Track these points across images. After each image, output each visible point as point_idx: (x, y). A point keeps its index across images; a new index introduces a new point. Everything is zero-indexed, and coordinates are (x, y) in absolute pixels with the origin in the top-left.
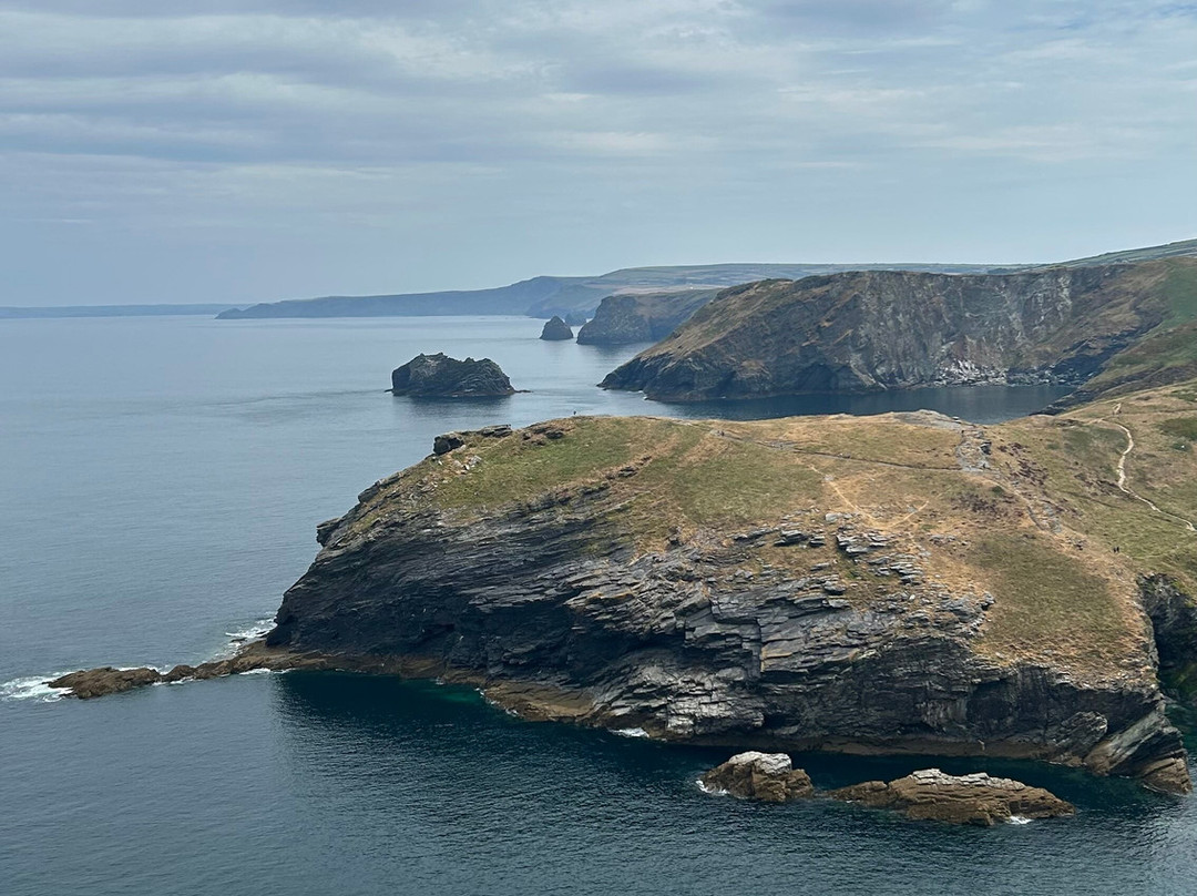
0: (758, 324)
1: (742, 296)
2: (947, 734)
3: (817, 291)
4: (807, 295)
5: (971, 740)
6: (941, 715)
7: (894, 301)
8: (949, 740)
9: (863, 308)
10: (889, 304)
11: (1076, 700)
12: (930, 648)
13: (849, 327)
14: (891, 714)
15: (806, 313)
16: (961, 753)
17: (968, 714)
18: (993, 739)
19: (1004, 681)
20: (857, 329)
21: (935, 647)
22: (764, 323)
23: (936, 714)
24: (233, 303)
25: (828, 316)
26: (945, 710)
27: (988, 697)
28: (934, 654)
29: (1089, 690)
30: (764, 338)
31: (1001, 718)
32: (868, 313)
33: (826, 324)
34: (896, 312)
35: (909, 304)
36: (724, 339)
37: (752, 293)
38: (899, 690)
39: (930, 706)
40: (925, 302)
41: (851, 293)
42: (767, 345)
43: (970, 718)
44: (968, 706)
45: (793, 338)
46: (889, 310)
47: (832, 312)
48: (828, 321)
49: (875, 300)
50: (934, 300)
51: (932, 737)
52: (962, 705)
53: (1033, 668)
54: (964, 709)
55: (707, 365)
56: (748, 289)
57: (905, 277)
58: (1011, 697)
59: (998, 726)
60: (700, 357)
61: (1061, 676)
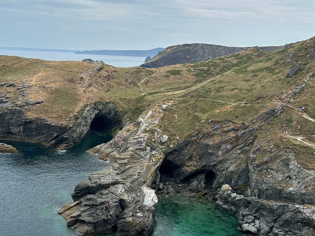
0: (170, 56)
1: (171, 49)
2: (18, 136)
3: (186, 48)
4: (183, 49)
5: (24, 137)
6: (16, 130)
7: (208, 52)
8: (18, 137)
9: (198, 53)
10: (206, 53)
11: (50, 128)
12: (15, 112)
13: (194, 58)
14: (3, 129)
15: (183, 54)
16: (20, 141)
17: (23, 130)
18: (30, 138)
19: (31, 122)
20: (196, 59)
21: (16, 112)
22: (171, 56)
23: (15, 130)
24: (79, 50)
25: (189, 55)
26: (17, 129)
27: (28, 126)
28: (16, 114)
29: (53, 125)
30: (171, 60)
31: (32, 132)
32: (199, 55)
33: (188, 57)
34: (209, 55)
35: (213, 53)
36: (160, 59)
37: (174, 48)
38: (6, 123)
39: (13, 127)
40: (218, 53)
41: (195, 49)
42: (172, 61)
43: (24, 132)
44: (23, 128)
45: (179, 60)
46: (207, 54)
47: (190, 54)
48: (188, 56)
49: (202, 51)
50: (221, 53)
51: (14, 136)
52: (21, 127)
53: (41, 119)
54: (22, 129)
55: (155, 66)
56: (173, 47)
57: (213, 46)
58: (34, 126)
59: (31, 134)
60: (153, 63)
61: (47, 121)
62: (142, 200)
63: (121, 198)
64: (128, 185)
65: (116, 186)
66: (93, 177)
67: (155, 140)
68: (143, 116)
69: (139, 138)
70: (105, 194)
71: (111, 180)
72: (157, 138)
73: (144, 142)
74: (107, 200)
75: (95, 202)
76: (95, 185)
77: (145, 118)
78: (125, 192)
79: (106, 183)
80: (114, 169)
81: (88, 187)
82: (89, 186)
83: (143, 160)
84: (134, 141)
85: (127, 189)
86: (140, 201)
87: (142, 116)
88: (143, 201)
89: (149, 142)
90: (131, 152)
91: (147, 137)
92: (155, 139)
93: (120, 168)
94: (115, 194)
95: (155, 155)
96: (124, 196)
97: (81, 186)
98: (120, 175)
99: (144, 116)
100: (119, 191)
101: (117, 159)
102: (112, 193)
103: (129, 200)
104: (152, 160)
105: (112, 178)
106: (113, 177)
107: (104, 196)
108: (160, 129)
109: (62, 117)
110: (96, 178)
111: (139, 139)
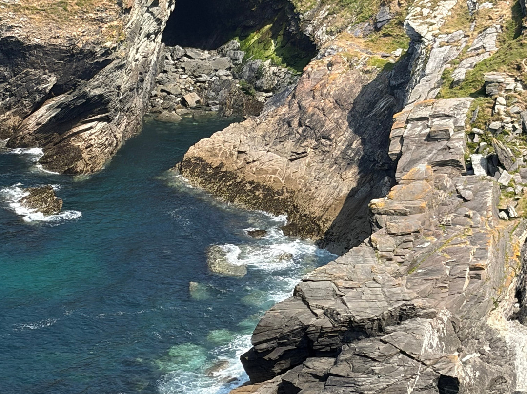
29: (38, 45)
61: (10, 28)
62: (510, 375)
63: (442, 372)
64: (445, 319)
65: (407, 323)
66: (311, 290)
67: (503, 127)
68: (421, 14)
69: (434, 116)
70: (379, 356)
71: (386, 304)
72: (509, 119)
73: (458, 136)
74: (393, 381)
75: (352, 389)
76: (327, 323)
77: (433, 21)
78: (441, 344)
79: (370, 314)
80: (382, 257)
81: (304, 328)
82: (309, 326)
83: (471, 213)
84: (418, 129)
85: (445, 331)
86: (502, 378)
87: (419, 9)
88: (513, 376)
89: (479, 134)
90: (424, 181)
91: (466, 111)
92: (501, 120)
93: (400, 251)
94: (413, 358)
95: (511, 190)
96: (451, 365)
97: (276, 326)
98: (405, 277)
99: (426, 12)
100: (424, 346)
101: (380, 214)
102: (402, 352)
103: (468, 380)
104: (507, 212)
105: (384, 293)
106: (385, 290)
107: (377, 368)
108: (516, 80)
109: (69, 8)
110: (324, 293)
111: (437, 122)
